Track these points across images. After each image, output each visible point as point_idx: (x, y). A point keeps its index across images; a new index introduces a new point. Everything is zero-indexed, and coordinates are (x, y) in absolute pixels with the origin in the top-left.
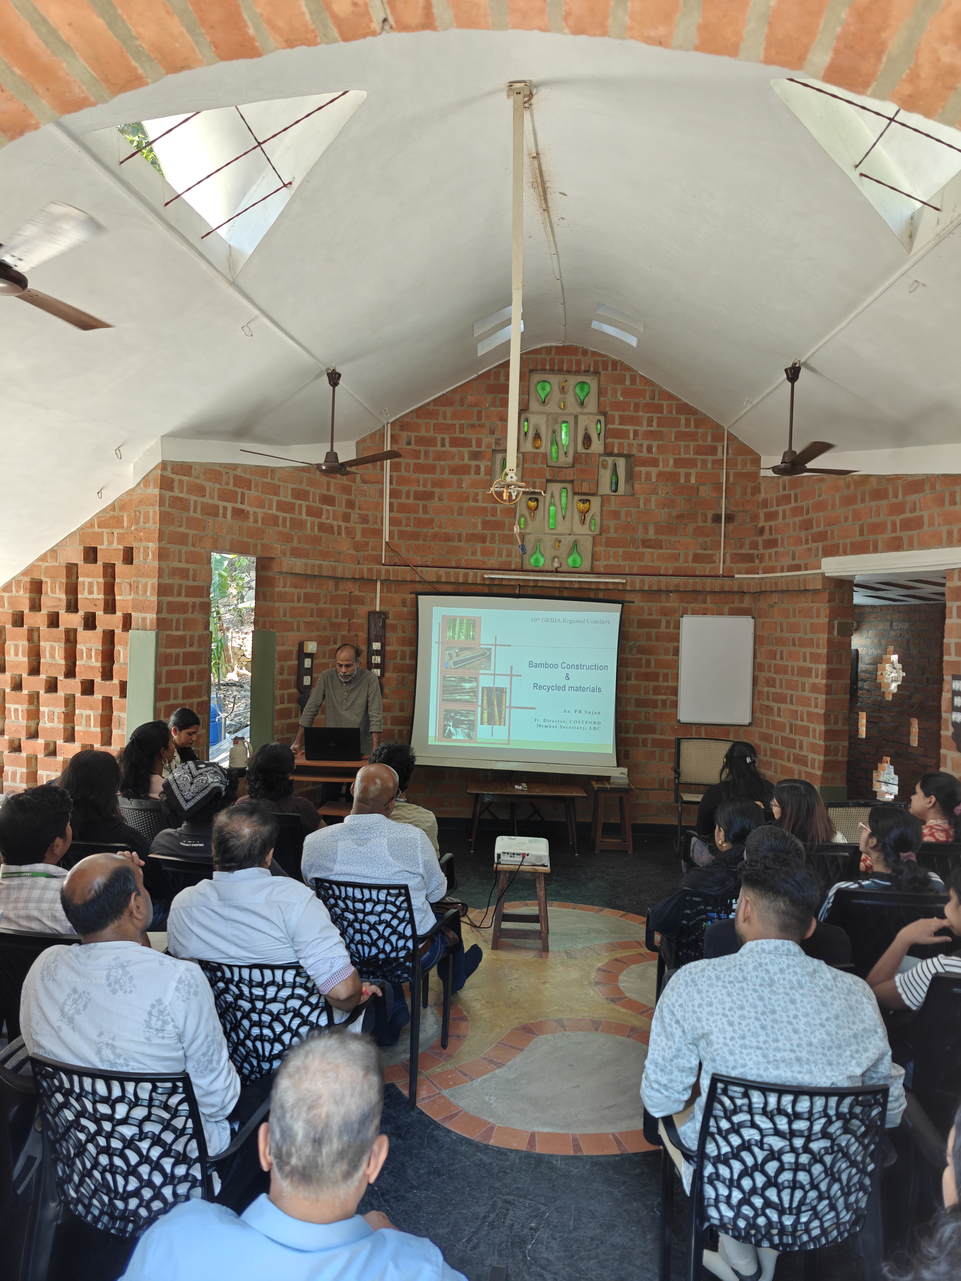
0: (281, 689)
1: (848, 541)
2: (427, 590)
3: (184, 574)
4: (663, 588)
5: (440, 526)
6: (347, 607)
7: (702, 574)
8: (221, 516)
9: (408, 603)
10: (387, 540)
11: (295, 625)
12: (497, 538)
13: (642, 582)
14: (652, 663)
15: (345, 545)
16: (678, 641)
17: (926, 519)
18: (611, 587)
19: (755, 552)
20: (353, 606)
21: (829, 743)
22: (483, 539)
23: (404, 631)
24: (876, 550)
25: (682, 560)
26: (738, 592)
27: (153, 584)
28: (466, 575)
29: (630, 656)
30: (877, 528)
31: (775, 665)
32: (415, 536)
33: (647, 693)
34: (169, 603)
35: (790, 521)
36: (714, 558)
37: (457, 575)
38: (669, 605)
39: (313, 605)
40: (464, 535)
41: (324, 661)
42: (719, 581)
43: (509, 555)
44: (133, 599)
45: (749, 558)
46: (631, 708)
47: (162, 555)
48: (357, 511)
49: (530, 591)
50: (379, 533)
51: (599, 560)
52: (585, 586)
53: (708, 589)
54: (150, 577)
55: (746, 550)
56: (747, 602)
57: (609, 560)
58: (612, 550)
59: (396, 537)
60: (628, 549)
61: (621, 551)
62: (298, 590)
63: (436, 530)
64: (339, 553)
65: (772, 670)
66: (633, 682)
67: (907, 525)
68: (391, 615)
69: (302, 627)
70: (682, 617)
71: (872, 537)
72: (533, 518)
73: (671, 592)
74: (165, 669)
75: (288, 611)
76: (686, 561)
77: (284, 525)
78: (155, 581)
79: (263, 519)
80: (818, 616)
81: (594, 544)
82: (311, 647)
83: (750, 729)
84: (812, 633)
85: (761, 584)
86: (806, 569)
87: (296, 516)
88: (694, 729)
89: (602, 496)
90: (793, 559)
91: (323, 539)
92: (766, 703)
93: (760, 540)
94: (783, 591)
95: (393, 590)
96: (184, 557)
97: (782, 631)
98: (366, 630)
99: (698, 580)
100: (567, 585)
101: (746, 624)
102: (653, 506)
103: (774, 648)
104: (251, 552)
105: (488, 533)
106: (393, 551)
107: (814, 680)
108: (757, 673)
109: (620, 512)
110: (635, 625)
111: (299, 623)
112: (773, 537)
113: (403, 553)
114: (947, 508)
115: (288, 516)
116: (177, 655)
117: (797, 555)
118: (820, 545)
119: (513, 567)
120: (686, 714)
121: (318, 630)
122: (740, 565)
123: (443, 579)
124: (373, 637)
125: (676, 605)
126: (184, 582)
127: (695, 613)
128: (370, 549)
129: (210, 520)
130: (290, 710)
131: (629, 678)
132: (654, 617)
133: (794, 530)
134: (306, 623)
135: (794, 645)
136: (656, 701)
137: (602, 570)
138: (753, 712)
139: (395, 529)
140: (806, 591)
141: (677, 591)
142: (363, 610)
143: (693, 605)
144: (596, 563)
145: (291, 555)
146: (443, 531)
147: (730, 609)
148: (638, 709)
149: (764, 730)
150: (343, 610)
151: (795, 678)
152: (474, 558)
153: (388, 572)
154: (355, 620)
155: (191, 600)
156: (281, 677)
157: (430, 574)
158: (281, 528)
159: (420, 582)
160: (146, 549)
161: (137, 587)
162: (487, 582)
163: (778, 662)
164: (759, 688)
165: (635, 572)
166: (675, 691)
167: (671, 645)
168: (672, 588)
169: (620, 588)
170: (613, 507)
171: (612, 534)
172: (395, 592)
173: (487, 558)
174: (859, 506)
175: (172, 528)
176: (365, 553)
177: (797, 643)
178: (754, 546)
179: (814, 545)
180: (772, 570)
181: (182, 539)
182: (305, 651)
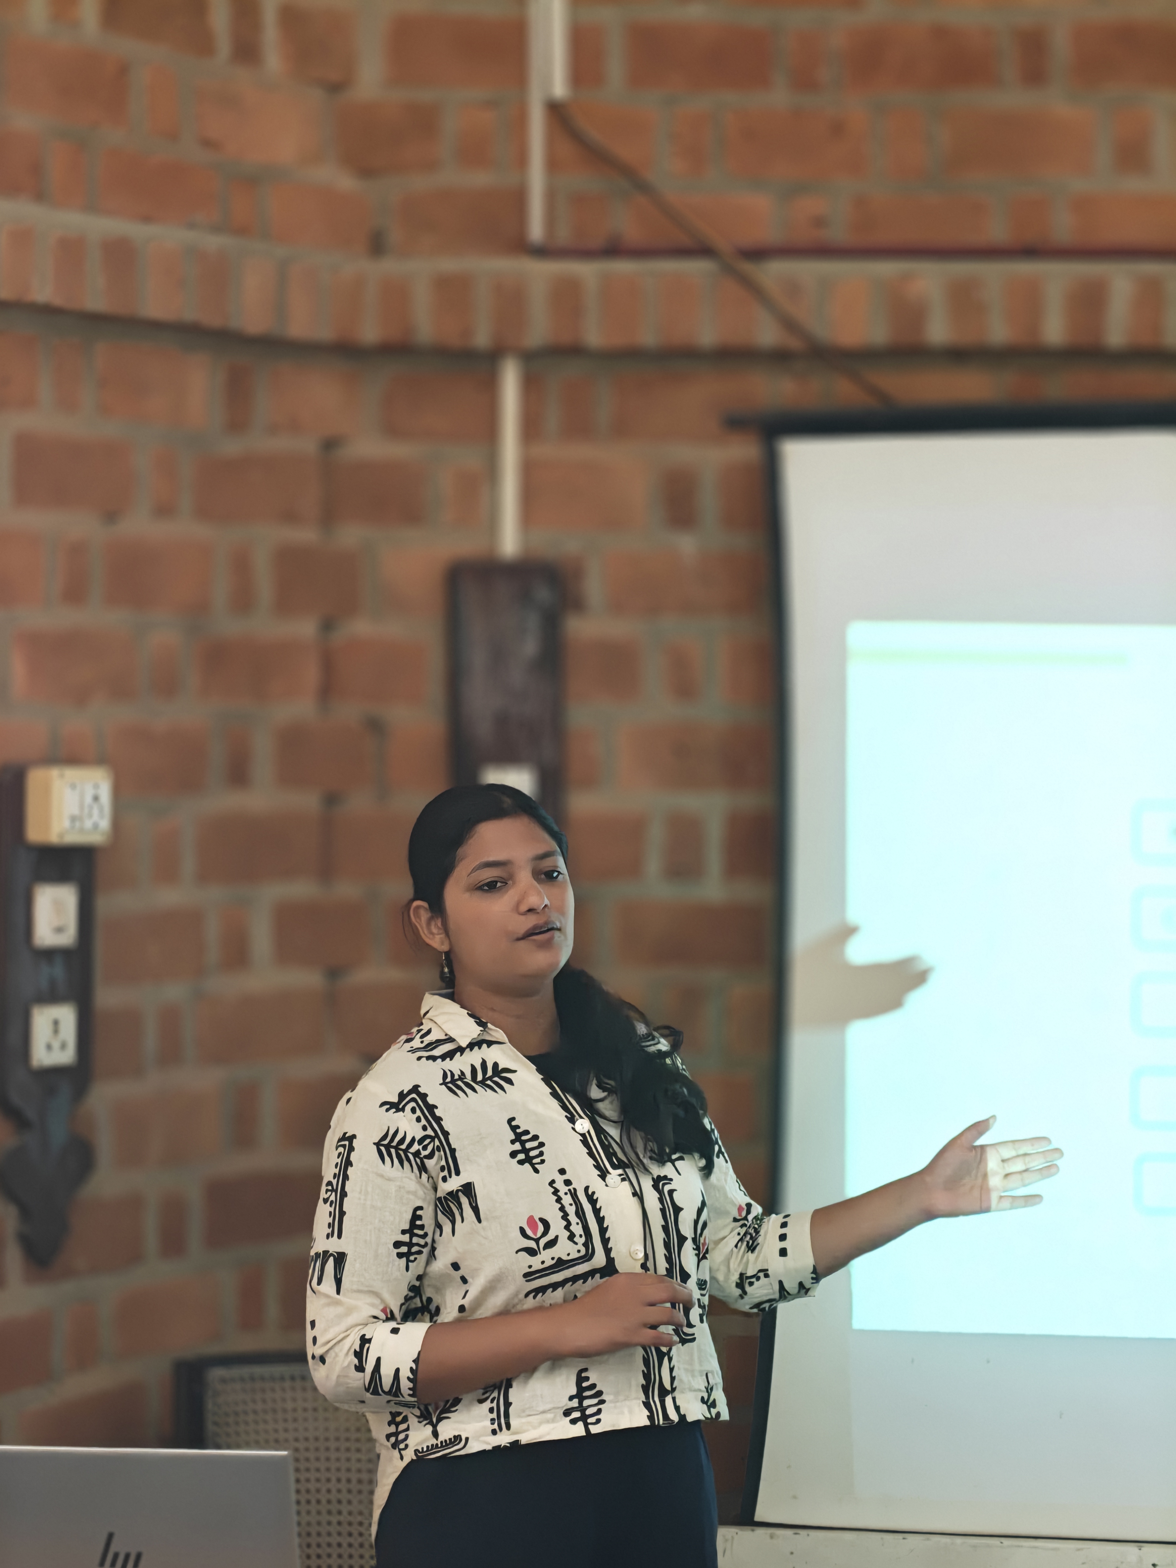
9: (708, 499)
10: (559, 89)
20: (349, 534)
23: (686, 691)
40: (1061, 38)
41: (164, 896)
50: (505, 45)
59: (614, 69)
64: (248, 179)
68: (593, 586)
82: (77, 806)
91: (138, 80)
95: (607, 415)
98: (435, 690)
106: (600, 159)
113: (665, 172)
121: (119, 688)
134: (38, 646)
139: (609, 16)
142: (412, 554)
152: (1131, 185)
153: (568, 297)
159: (780, 355)
172: (620, 430)
182: (34, 834)
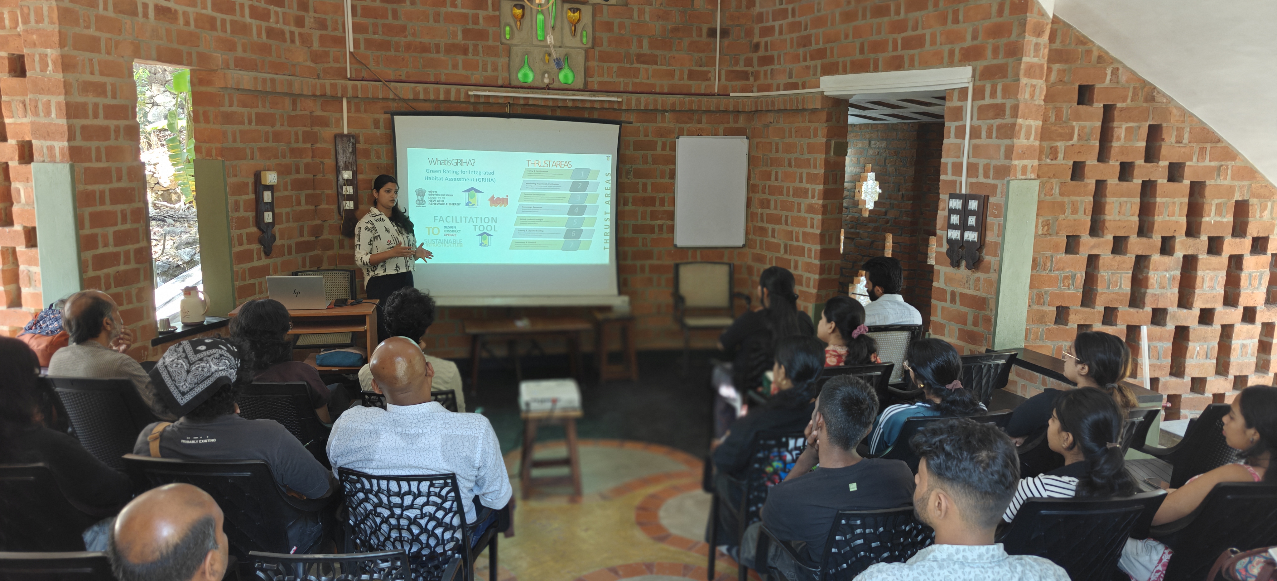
0: (238, 228)
1: (848, 59)
2: (403, 110)
3: (99, 89)
4: (659, 107)
5: (414, 35)
6: (309, 129)
7: (697, 92)
8: (140, 15)
9: (382, 124)
10: (352, 50)
11: (248, 152)
12: (480, 49)
13: (638, 100)
14: (649, 188)
15: (300, 56)
16: (674, 163)
17: (928, 38)
18: (606, 106)
19: (749, 69)
20: (316, 129)
21: (824, 262)
22: (465, 51)
23: (378, 157)
24: (876, 69)
25: (677, 77)
26: (733, 111)
27: (58, 104)
28: (448, 92)
29: (627, 181)
30: (878, 47)
31: (769, 186)
32: (384, 46)
33: (644, 218)
34: (84, 128)
35: (788, 37)
36: (710, 75)
37: (437, 92)
38: (665, 125)
39: (267, 128)
40: (442, 45)
41: (286, 193)
42: (714, 100)
43: (495, 69)
44: (32, 123)
45: (744, 76)
46: (629, 235)
47: (66, 65)
48: (312, 13)
49: (519, 111)
50: (341, 41)
51: (592, 76)
52: (579, 105)
53: (704, 109)
54: (53, 94)
55: (741, 67)
56: (742, 122)
57: (603, 76)
58: (605, 65)
59: (362, 46)
60: (622, 65)
61: (615, 66)
62: (249, 109)
63: (410, 38)
64: (294, 66)
65: (767, 191)
66: (630, 207)
67: (908, 44)
68: (361, 139)
69: (257, 154)
70: (678, 138)
71: (872, 56)
72: (520, 29)
73: (667, 111)
74: (87, 211)
75: (238, 135)
76: (681, 79)
77: (224, 30)
78: (61, 98)
79: (196, 21)
80: (816, 136)
81: (587, 59)
82: (271, 178)
83: (744, 250)
84: (809, 153)
85: (756, 102)
86: (804, 88)
87: (237, 18)
88: (690, 253)
89: (594, 5)
90: (790, 77)
91: (274, 48)
92: (760, 224)
93: (755, 56)
94: (779, 111)
95: (362, 109)
96: (96, 68)
97: (777, 151)
98: (333, 157)
99: (694, 98)
100: (560, 104)
101: (740, 144)
102: (647, 17)
103: (769, 169)
104: (185, 62)
105: (470, 43)
106: (360, 63)
107: (810, 201)
108: (751, 195)
109: (613, 23)
110: (631, 148)
111: (252, 149)
112: (769, 53)
113: (372, 66)
114: (950, 26)
115: (228, 18)
116: (102, 193)
117: (794, 72)
118: (819, 63)
119: (500, 82)
120: (682, 239)
121: (276, 157)
122: (734, 83)
123: (422, 97)
124: (341, 164)
125: (672, 125)
126: (101, 101)
127: (691, 133)
128: (331, 59)
129: (126, 20)
130: (251, 252)
131: (626, 204)
132: (650, 138)
133: (792, 47)
134: (261, 150)
135: (790, 165)
136: (653, 227)
137: (596, 87)
138: (747, 233)
139: (361, 37)
140: (804, 110)
141: (673, 111)
142: (328, 133)
143: (688, 125)
144: (590, 79)
145: (236, 66)
146: (418, 40)
147: (725, 129)
148: (635, 235)
149: (758, 251)
150: (304, 133)
151: (791, 199)
152: (455, 72)
153: (355, 88)
154: (318, 145)
155: (112, 123)
156: (236, 215)
157: (406, 91)
158: (220, 33)
159: (394, 100)
160: (43, 57)
161: (36, 107)
162: (472, 100)
163: (773, 182)
164: (753, 209)
165: (630, 90)
166: (671, 216)
167: (667, 168)
168: (668, 108)
169: (616, 107)
170: (605, 16)
171: (605, 47)
172: (365, 111)
173: (469, 73)
174: (860, 22)
175: (77, 30)
176: (326, 65)
177: (793, 163)
178: (749, 63)
179: (813, 63)
180: (768, 88)
181: (93, 45)
182: (263, 183)
